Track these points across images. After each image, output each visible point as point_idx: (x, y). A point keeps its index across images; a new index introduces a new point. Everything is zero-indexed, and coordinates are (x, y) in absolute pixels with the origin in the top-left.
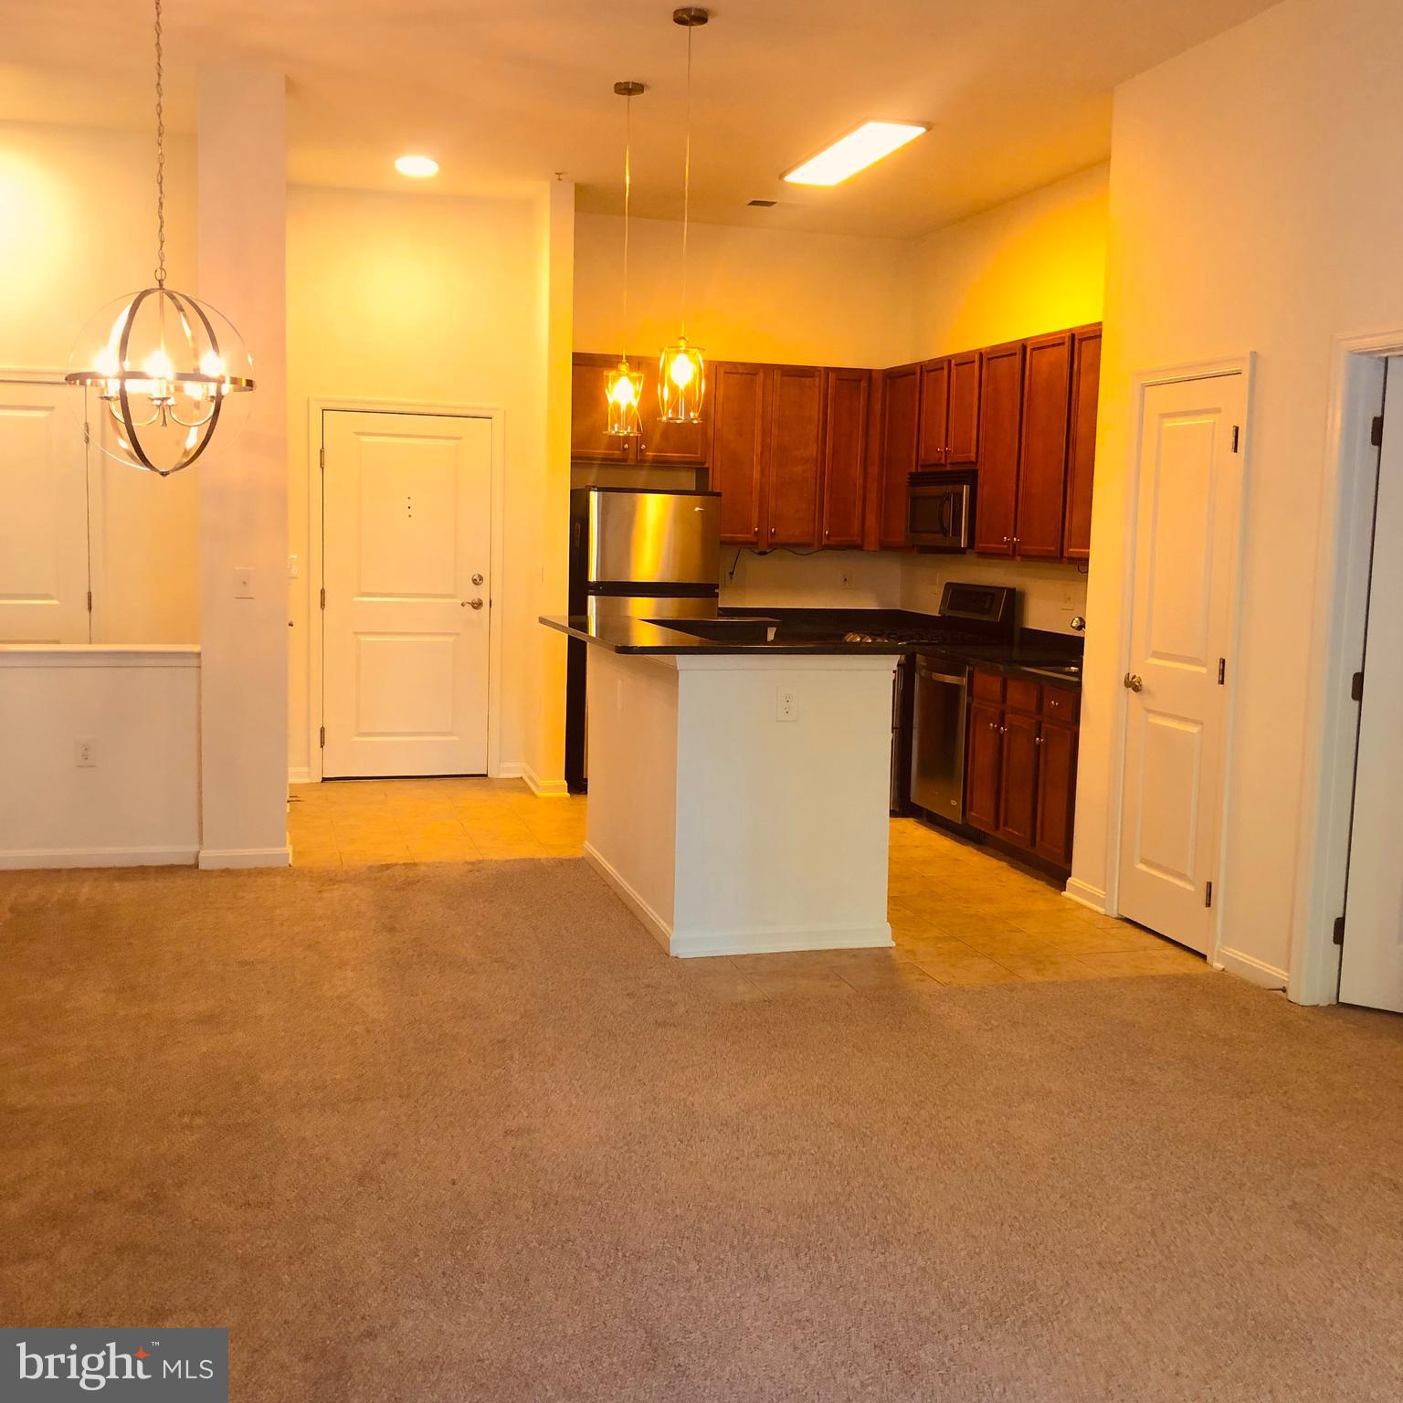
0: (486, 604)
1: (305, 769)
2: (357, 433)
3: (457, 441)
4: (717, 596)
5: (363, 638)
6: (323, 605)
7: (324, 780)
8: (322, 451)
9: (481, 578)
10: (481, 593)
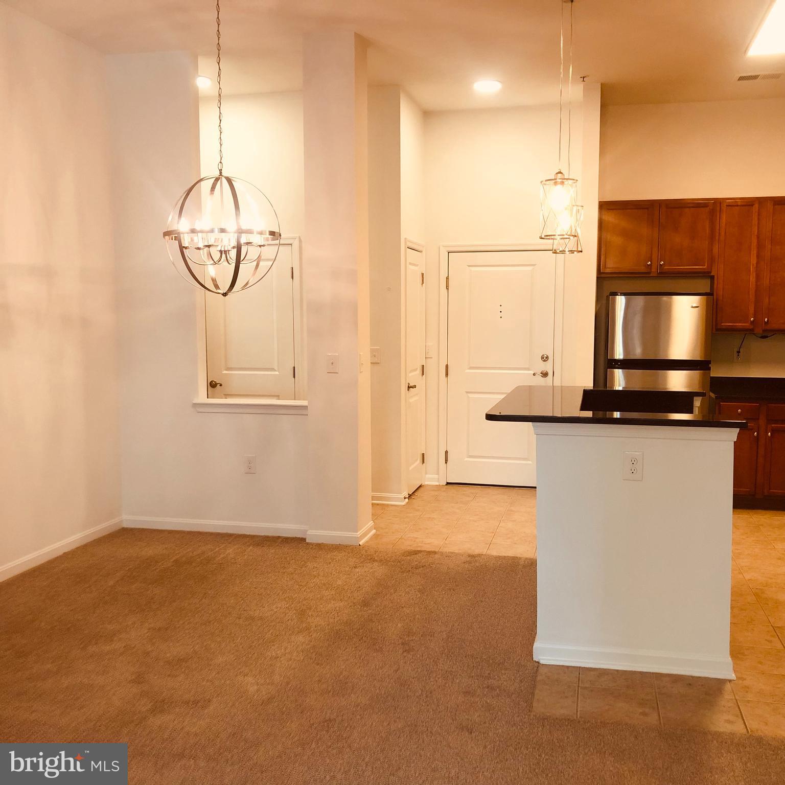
0: (550, 374)
1: (436, 476)
2: (469, 266)
3: (533, 267)
4: (709, 369)
5: (471, 395)
6: (447, 375)
7: (448, 483)
8: (447, 278)
9: (547, 357)
10: (547, 367)
